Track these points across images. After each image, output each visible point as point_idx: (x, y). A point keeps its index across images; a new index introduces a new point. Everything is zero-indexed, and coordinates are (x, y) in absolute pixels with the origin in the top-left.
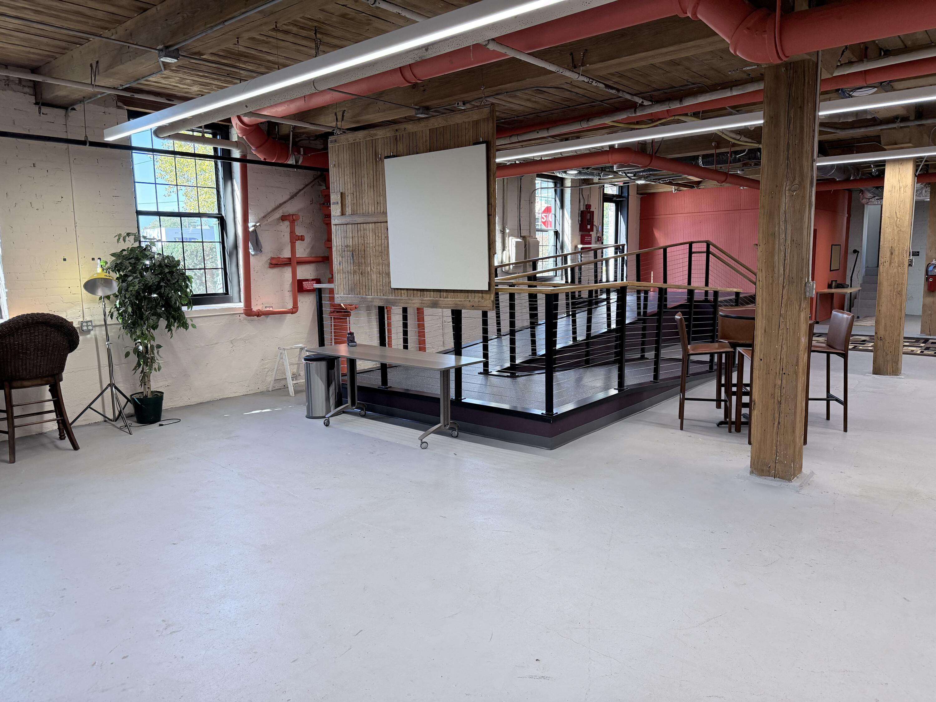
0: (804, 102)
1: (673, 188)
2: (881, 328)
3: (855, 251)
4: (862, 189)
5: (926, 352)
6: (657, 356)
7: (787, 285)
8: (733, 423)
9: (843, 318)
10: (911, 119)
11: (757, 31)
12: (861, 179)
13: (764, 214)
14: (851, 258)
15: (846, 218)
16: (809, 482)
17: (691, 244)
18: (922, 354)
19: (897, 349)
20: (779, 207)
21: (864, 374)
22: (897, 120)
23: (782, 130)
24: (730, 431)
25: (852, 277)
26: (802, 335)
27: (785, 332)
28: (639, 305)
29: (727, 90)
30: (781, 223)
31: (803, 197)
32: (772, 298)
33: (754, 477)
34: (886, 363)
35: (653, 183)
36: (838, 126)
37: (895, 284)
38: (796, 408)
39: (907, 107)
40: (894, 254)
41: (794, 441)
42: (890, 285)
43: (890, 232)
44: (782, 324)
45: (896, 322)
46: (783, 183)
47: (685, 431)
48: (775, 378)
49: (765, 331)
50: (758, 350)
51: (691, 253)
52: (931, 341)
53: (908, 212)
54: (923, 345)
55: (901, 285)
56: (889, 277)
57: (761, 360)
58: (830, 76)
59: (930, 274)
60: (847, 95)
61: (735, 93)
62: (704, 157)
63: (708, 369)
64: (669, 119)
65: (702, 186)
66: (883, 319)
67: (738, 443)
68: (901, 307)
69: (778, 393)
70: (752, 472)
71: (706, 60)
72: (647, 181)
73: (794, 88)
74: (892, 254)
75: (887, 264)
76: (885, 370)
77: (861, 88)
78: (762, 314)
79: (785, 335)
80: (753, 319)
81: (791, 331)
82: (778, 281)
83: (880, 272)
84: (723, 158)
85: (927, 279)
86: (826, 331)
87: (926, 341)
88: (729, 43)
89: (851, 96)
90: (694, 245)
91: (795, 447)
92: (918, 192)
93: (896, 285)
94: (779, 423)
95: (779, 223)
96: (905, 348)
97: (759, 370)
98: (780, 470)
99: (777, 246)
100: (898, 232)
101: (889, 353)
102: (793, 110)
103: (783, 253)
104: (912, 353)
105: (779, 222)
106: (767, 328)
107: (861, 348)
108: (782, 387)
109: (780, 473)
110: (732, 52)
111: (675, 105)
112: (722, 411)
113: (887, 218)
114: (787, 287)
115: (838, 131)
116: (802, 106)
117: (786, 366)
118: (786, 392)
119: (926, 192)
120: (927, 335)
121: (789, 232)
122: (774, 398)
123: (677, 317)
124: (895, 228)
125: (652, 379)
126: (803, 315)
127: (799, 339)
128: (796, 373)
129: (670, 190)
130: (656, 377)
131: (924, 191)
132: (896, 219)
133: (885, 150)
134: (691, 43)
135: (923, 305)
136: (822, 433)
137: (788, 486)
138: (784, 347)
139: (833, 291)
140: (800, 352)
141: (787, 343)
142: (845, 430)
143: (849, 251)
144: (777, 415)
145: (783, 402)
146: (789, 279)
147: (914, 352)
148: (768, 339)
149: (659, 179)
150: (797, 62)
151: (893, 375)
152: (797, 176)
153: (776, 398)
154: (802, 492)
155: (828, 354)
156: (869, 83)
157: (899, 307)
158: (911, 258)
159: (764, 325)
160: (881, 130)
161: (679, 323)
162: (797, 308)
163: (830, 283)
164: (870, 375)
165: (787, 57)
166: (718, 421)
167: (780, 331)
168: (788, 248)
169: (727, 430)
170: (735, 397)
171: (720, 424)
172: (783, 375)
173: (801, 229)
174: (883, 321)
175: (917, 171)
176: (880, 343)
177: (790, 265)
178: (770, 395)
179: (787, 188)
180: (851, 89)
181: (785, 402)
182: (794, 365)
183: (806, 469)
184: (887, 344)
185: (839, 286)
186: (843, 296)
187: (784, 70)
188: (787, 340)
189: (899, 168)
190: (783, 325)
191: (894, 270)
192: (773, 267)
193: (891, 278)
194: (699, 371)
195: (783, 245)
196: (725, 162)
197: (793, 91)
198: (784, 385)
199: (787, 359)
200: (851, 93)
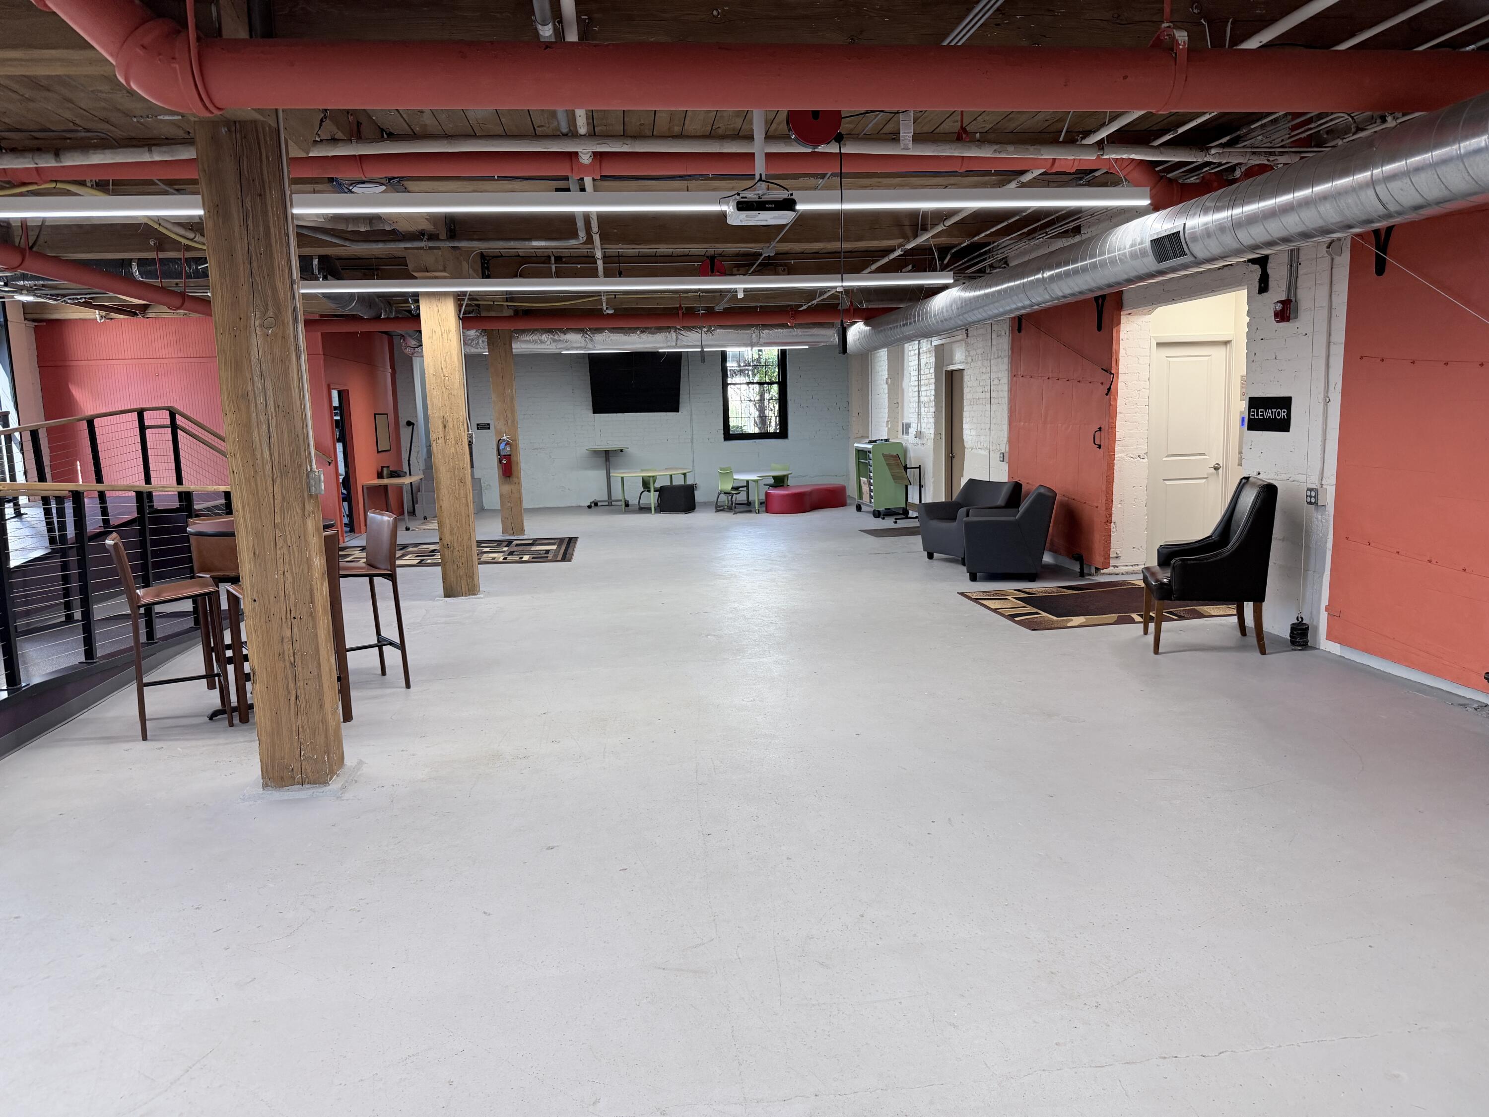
0: (264, 189)
1: (96, 314)
2: (446, 530)
3: (409, 423)
4: (403, 333)
5: (509, 558)
6: (87, 615)
7: (279, 478)
8: (234, 709)
9: (382, 522)
10: (441, 237)
11: (160, 54)
12: (396, 318)
13: (226, 363)
14: (405, 432)
15: (389, 375)
16: (355, 779)
17: (140, 413)
18: (505, 561)
19: (469, 559)
20: (248, 352)
21: (433, 599)
22: (424, 237)
23: (237, 229)
24: (231, 724)
25: (409, 460)
26: (313, 554)
27: (285, 550)
28: (49, 524)
29: (141, 149)
30: (256, 379)
31: (285, 338)
32: (258, 498)
33: (270, 792)
34: (459, 579)
35: (51, 302)
36: (348, 236)
37: (454, 469)
38: (320, 670)
39: (433, 218)
40: (447, 427)
41: (324, 721)
42: (449, 471)
43: (439, 395)
44: (278, 539)
45: (464, 521)
46: (249, 314)
47: (152, 740)
48: (281, 626)
49: (254, 553)
50: (248, 585)
51: (143, 428)
52: (515, 542)
53: (457, 369)
54: (505, 549)
55: (462, 471)
56: (447, 460)
57: (255, 601)
58: (304, 155)
59: (502, 453)
60: (346, 190)
61: (157, 158)
62: (141, 263)
63: (192, 625)
64: (43, 186)
65: (151, 313)
66: (447, 519)
67: (244, 742)
68: (467, 501)
69: (289, 649)
70: (265, 786)
71: (101, 91)
72: (38, 297)
73: (245, 163)
74: (445, 427)
75: (441, 441)
76: (459, 589)
77: (363, 183)
78: (246, 526)
79: (286, 556)
80: (233, 535)
81: (295, 549)
82: (264, 473)
83: (434, 454)
84: (175, 268)
85: (500, 461)
86: (364, 543)
87: (509, 543)
88: (114, 63)
89: (351, 191)
90: (146, 414)
91: (326, 730)
92: (466, 342)
93: (457, 470)
94: (297, 697)
95: (252, 379)
96: (485, 555)
97: (253, 618)
98: (309, 771)
99: (254, 415)
100: (448, 396)
101: (461, 565)
102: (249, 198)
103: (264, 427)
104: (494, 562)
105: (253, 377)
106: (256, 548)
107: (429, 561)
108: (294, 640)
109: (310, 775)
110: (123, 81)
111: (47, 162)
112: (217, 692)
113: (432, 376)
114: (278, 480)
115: (347, 244)
116: (262, 193)
117: (295, 606)
118: (300, 647)
119: (483, 342)
120: (510, 535)
121: (270, 393)
122: (284, 658)
123: (109, 542)
124: (444, 390)
125: (83, 659)
126: (310, 523)
127: (309, 561)
128: (312, 614)
129: (92, 317)
130: (89, 653)
131: (480, 342)
132: (443, 378)
133: (415, 278)
134: (53, 52)
135: (500, 496)
136: (376, 697)
137: (324, 793)
138: (288, 575)
139: (386, 481)
140: (314, 580)
141: (291, 569)
142: (408, 686)
143: (401, 424)
144: (292, 685)
145: (298, 662)
146: (280, 469)
147: (496, 560)
148: (260, 566)
149: (64, 296)
150: (245, 122)
151: (469, 595)
152: (269, 303)
153: (287, 658)
154: (347, 796)
155: (371, 577)
156: (370, 175)
157: (464, 501)
158: (470, 432)
159: (251, 544)
160: (406, 248)
161: (112, 550)
162: (300, 512)
163: (380, 470)
164: (441, 599)
165: (219, 109)
166: (210, 712)
167: (278, 552)
168: (272, 418)
169: (226, 723)
170: (232, 666)
171: (213, 716)
172: (292, 620)
173: (288, 388)
174: (448, 521)
175: (460, 311)
176: (447, 553)
177: (279, 445)
178: (277, 655)
179: (257, 323)
180: (350, 182)
181: (302, 663)
182: (307, 603)
183: (350, 760)
184: (456, 553)
185: (394, 474)
186: (400, 488)
187: (226, 132)
188: (290, 565)
189: (437, 306)
190: (282, 541)
191: (450, 449)
192: (253, 450)
193: (449, 460)
194: (177, 630)
195: (264, 414)
196: (179, 275)
197: (245, 169)
198: (296, 637)
199: (294, 594)
200: (351, 188)
